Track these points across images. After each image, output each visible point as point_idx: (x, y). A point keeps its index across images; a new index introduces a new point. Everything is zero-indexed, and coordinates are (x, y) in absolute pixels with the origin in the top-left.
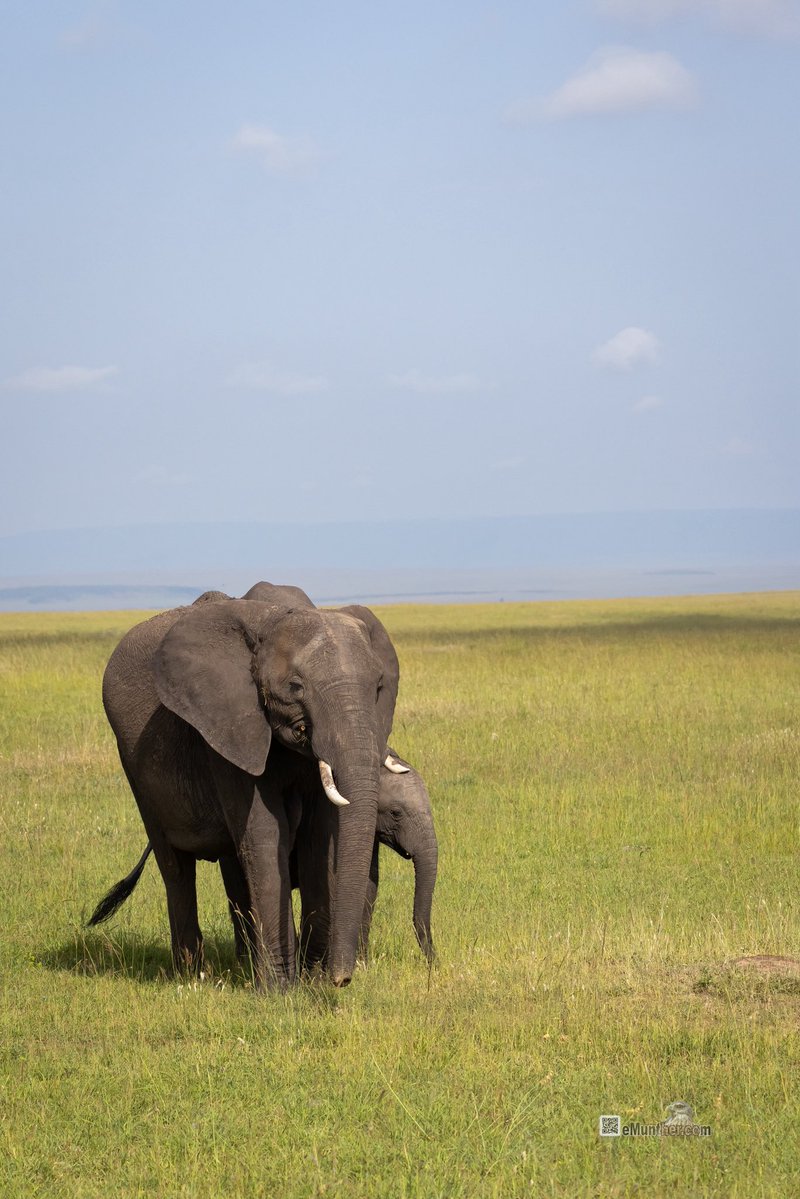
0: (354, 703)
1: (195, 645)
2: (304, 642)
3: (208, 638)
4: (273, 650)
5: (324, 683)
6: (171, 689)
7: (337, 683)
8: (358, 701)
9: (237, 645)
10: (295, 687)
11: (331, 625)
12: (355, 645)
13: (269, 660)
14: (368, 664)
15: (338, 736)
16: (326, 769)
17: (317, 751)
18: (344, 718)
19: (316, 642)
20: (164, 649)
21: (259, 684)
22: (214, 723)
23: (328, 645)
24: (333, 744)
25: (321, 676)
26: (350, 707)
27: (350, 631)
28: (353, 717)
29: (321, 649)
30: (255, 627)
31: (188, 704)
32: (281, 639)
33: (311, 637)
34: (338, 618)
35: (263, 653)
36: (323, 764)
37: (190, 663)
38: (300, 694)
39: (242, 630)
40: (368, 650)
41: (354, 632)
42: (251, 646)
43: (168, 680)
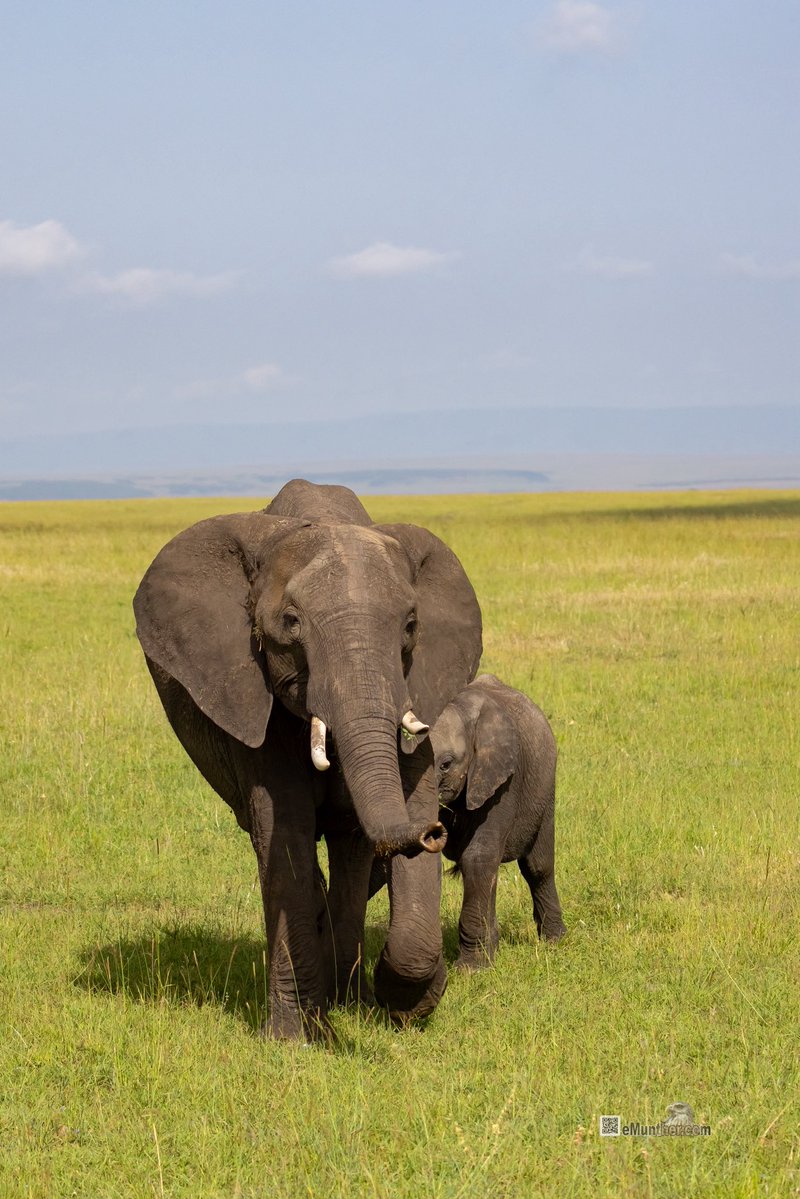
0: (362, 639)
1: (184, 574)
2: (305, 562)
3: (200, 565)
4: (270, 577)
5: (324, 614)
6: (155, 634)
7: (341, 613)
8: (367, 637)
9: (235, 573)
10: (291, 621)
11: (341, 539)
12: (373, 566)
13: (266, 591)
14: (390, 593)
15: (337, 682)
16: (320, 727)
17: (311, 705)
18: (346, 659)
19: (319, 562)
20: (149, 581)
21: (252, 621)
22: (205, 678)
23: (336, 567)
24: (330, 694)
25: (321, 604)
26: (355, 645)
27: (370, 547)
28: (357, 658)
29: (324, 571)
30: (254, 548)
31: (175, 653)
32: (281, 562)
33: (314, 556)
34: (353, 532)
35: (260, 582)
36: (315, 721)
37: (177, 598)
38: (296, 631)
39: (239, 550)
40: (393, 573)
41: (374, 550)
42: (248, 572)
43: (152, 621)
